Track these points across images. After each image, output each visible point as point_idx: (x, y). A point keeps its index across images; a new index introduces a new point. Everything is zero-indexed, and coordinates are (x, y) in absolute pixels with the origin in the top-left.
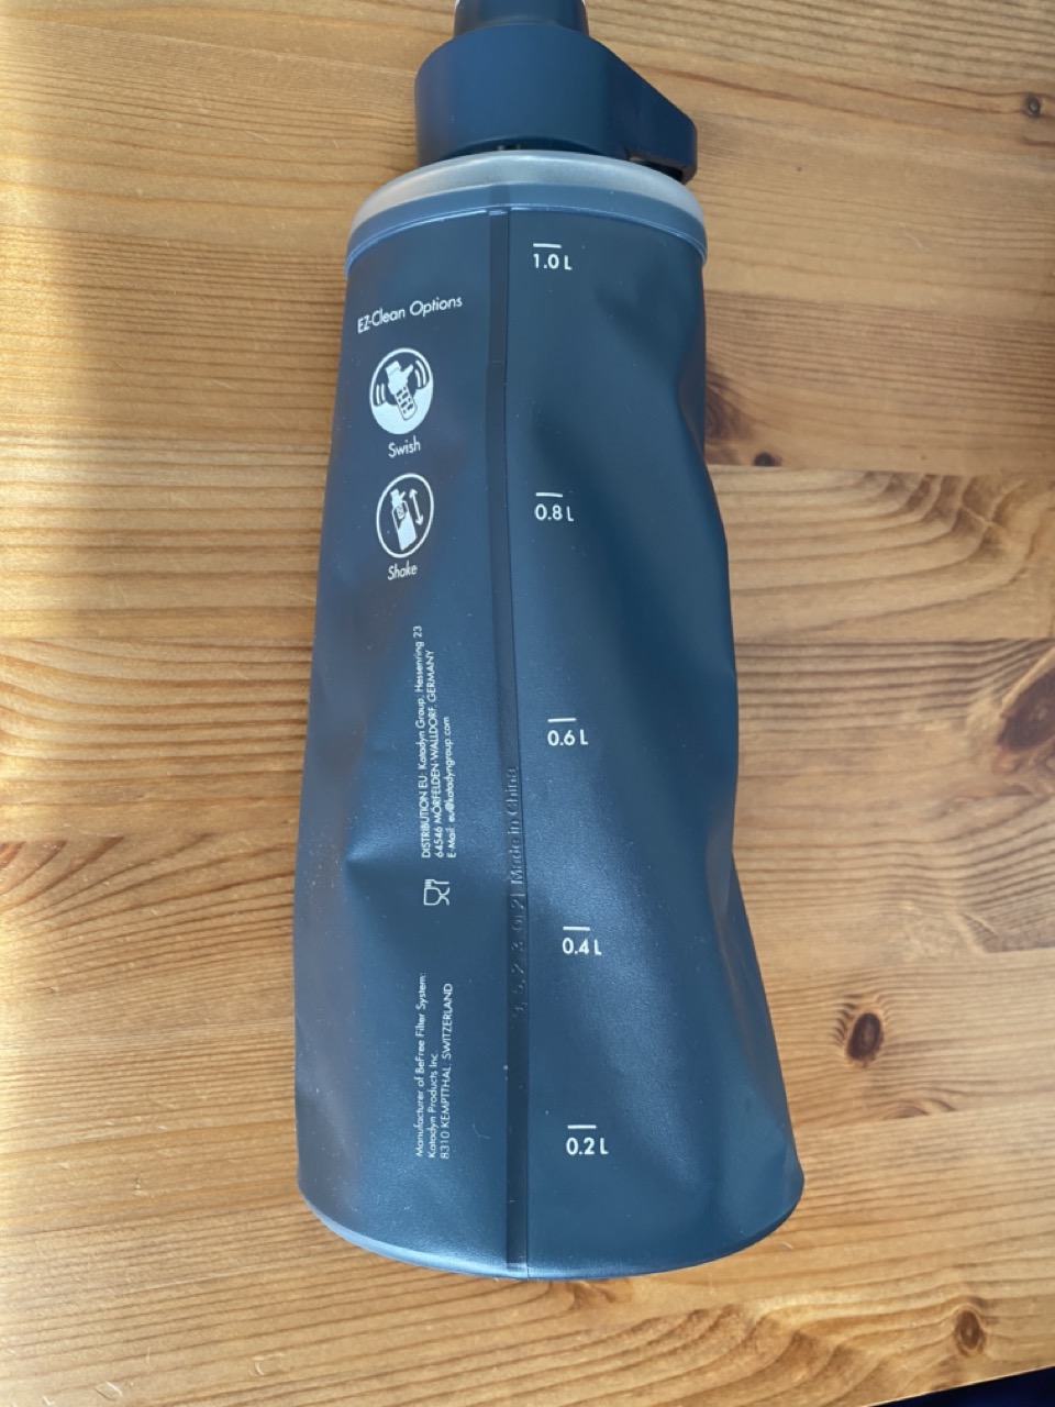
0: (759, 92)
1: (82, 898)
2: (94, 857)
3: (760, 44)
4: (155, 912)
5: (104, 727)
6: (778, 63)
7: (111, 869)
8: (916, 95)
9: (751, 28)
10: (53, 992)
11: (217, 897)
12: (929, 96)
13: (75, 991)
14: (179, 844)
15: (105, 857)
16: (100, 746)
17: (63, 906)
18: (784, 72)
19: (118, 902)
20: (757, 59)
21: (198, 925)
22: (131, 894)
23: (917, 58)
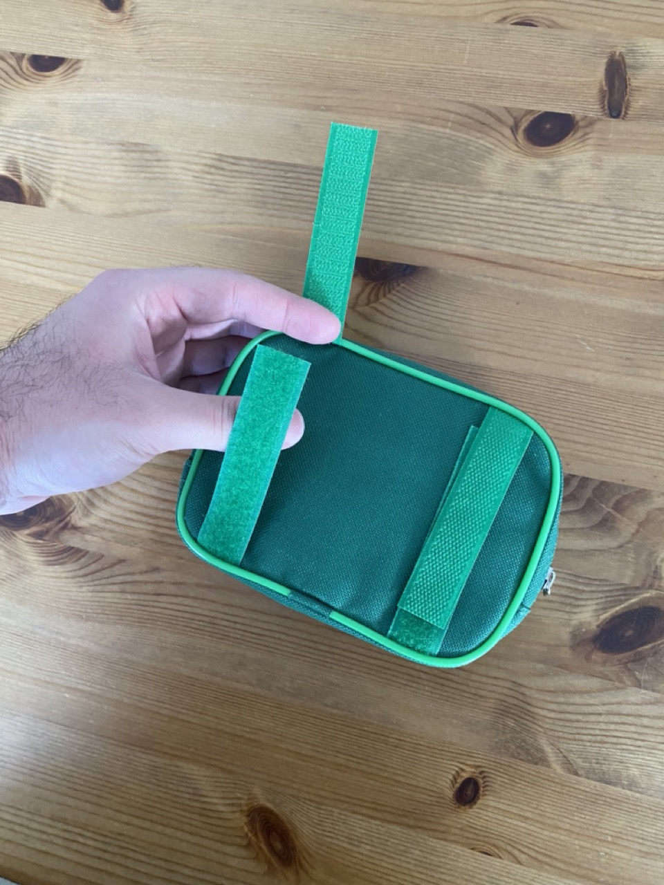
0: (501, 265)
1: (104, 581)
2: (113, 565)
3: (506, 242)
4: (129, 597)
5: (131, 511)
6: (514, 251)
7: (117, 572)
8: (600, 269)
9: (502, 234)
10: (82, 618)
11: (155, 598)
12: (607, 269)
13: (90, 621)
14: (145, 569)
15: (117, 567)
16: (128, 519)
17: (96, 582)
18: (518, 255)
19: (115, 588)
20: (503, 249)
21: (143, 608)
22: (121, 586)
23: (604, 249)
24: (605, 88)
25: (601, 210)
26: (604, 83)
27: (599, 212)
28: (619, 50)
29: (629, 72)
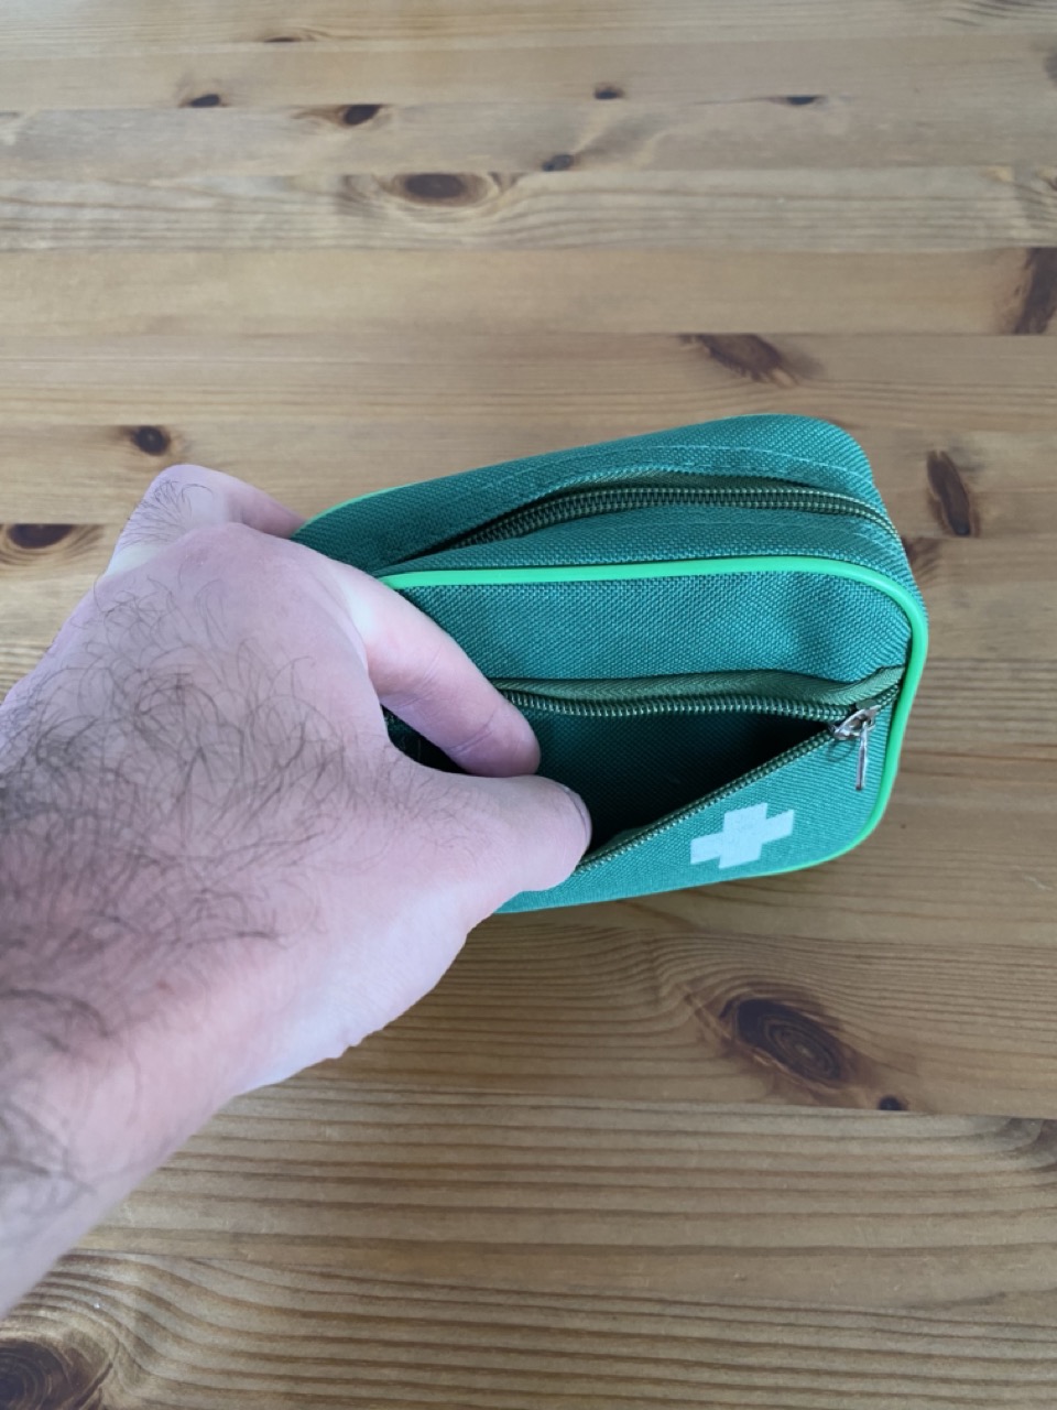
24: (937, 498)
25: (988, 665)
26: (932, 492)
27: (986, 670)
28: (939, 449)
29: (964, 476)
